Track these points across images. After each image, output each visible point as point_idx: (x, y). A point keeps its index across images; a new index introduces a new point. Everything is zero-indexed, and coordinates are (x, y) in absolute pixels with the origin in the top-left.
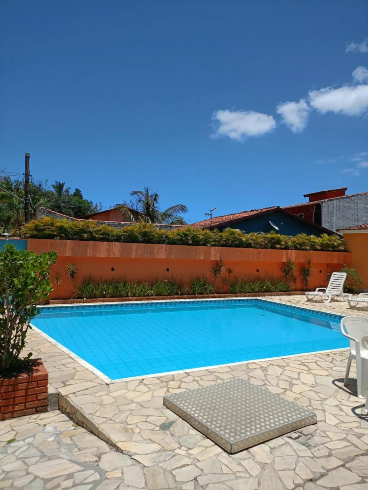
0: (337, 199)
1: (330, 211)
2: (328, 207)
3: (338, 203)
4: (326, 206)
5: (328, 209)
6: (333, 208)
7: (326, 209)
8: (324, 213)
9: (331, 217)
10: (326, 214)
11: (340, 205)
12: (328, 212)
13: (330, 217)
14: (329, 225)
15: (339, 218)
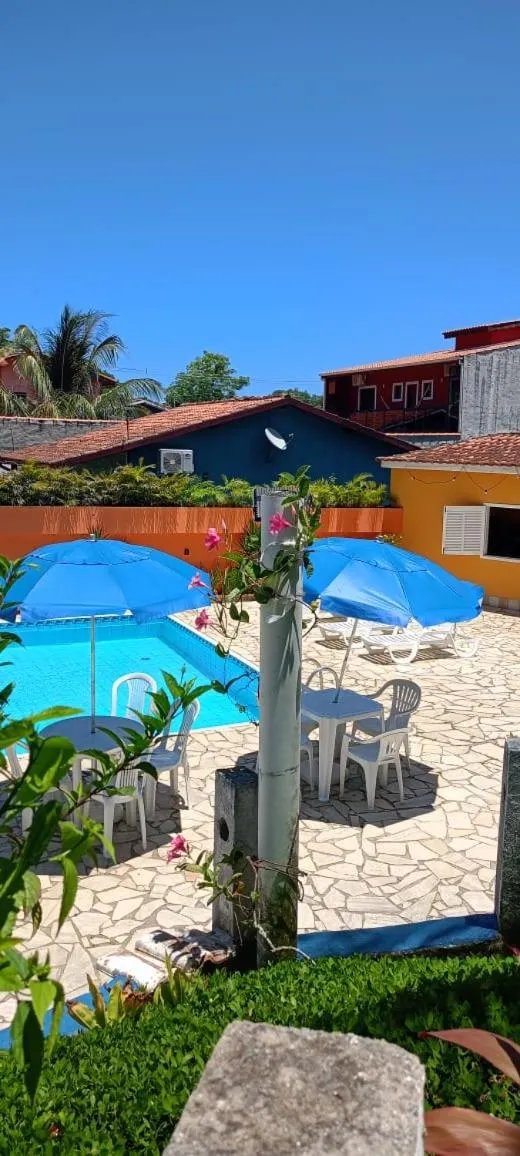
0: (501, 349)
1: (480, 379)
2: (478, 369)
3: (503, 360)
4: (473, 367)
5: (477, 375)
6: (491, 371)
7: (472, 375)
8: (465, 386)
9: (483, 393)
10: (471, 387)
11: (506, 364)
12: (477, 381)
13: (480, 394)
14: (475, 413)
15: (504, 396)
